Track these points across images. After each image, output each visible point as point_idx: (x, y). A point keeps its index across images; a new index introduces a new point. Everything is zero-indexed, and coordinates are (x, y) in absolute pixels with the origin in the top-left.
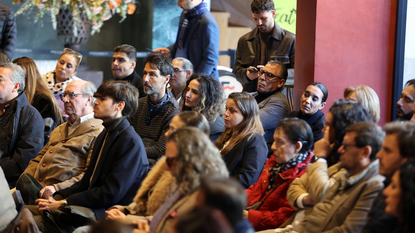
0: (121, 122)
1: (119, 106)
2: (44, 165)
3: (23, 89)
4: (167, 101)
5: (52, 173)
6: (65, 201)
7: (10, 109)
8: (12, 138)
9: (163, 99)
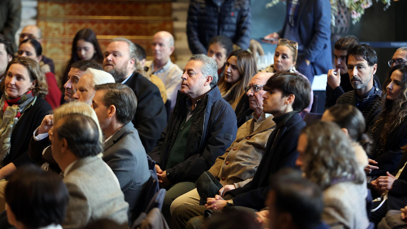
0: (292, 117)
1: (288, 100)
2: (227, 162)
3: (216, 82)
4: (374, 94)
5: (235, 171)
6: (231, 202)
7: (201, 104)
8: (202, 134)
9: (370, 92)
